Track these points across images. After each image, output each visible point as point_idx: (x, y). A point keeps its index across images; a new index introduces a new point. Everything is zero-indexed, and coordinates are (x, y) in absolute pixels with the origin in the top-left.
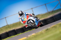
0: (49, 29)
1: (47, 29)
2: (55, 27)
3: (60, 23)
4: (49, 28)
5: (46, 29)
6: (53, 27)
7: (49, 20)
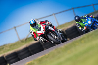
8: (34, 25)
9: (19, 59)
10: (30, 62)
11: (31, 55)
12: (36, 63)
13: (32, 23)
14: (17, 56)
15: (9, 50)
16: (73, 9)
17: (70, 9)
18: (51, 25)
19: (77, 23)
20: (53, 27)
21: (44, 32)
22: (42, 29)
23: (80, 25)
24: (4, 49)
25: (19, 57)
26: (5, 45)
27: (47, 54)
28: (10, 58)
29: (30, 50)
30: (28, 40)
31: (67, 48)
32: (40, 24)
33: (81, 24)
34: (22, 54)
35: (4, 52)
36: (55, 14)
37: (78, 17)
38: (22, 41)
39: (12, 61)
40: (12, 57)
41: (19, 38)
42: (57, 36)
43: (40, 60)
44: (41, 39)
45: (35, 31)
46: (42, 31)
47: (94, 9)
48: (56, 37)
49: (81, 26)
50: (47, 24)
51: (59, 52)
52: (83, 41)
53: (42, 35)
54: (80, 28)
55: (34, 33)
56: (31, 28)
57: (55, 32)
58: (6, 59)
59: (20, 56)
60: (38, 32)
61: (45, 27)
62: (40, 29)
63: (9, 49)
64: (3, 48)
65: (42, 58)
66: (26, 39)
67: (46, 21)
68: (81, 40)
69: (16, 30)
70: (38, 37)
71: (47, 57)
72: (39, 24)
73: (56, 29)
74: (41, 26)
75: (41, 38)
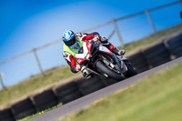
0: (87, 110)
1: (81, 113)
2: (104, 104)
3: (119, 91)
4: (86, 107)
5: (78, 110)
6: (98, 105)
7: (85, 84)
8: (71, 42)
9: (81, 95)
10: (101, 99)
12: (112, 101)
13: (68, 37)
14: (77, 89)
15: (61, 78)
21: (89, 56)
22: (86, 50)
24: (54, 75)
25: (81, 90)
26: (54, 68)
27: (132, 86)
28: (64, 92)
31: (170, 75)
35: (53, 81)
36: (149, 11)
39: (67, 97)
40: (69, 91)
42: (114, 63)
43: (120, 97)
44: (85, 70)
45: (73, 54)
46: (85, 55)
48: (113, 66)
53: (84, 62)
57: (111, 56)
58: (56, 93)
60: (78, 56)
61: (92, 46)
62: (81, 51)
63: (62, 75)
64: (51, 74)
65: (124, 93)
71: (132, 92)
72: (81, 39)
74: (84, 44)
75: (84, 67)
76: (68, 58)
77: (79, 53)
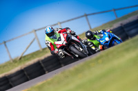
11: (28, 80)
14: (8, 82)
16: (86, 15)
17: (82, 16)
18: (74, 34)
19: (88, 40)
20: (76, 37)
21: (65, 42)
22: (63, 39)
23: (92, 43)
25: (10, 83)
27: (49, 80)
29: (26, 73)
30: (22, 59)
31: (78, 71)
32: (60, 32)
33: (95, 42)
34: (14, 78)
37: (90, 32)
38: (15, 61)
41: (10, 56)
43: (40, 88)
44: (61, 52)
45: (53, 42)
47: (116, 16)
49: (94, 45)
50: (68, 32)
51: (67, 77)
52: (100, 61)
53: (62, 47)
54: (93, 48)
55: (51, 44)
56: (47, 38)
59: (12, 82)
61: (67, 36)
66: (20, 59)
67: (68, 28)
68: (98, 59)
69: (5, 45)
70: (56, 50)
72: (57, 32)
73: (79, 39)
74: (61, 35)
76: (49, 45)
77: (58, 40)
